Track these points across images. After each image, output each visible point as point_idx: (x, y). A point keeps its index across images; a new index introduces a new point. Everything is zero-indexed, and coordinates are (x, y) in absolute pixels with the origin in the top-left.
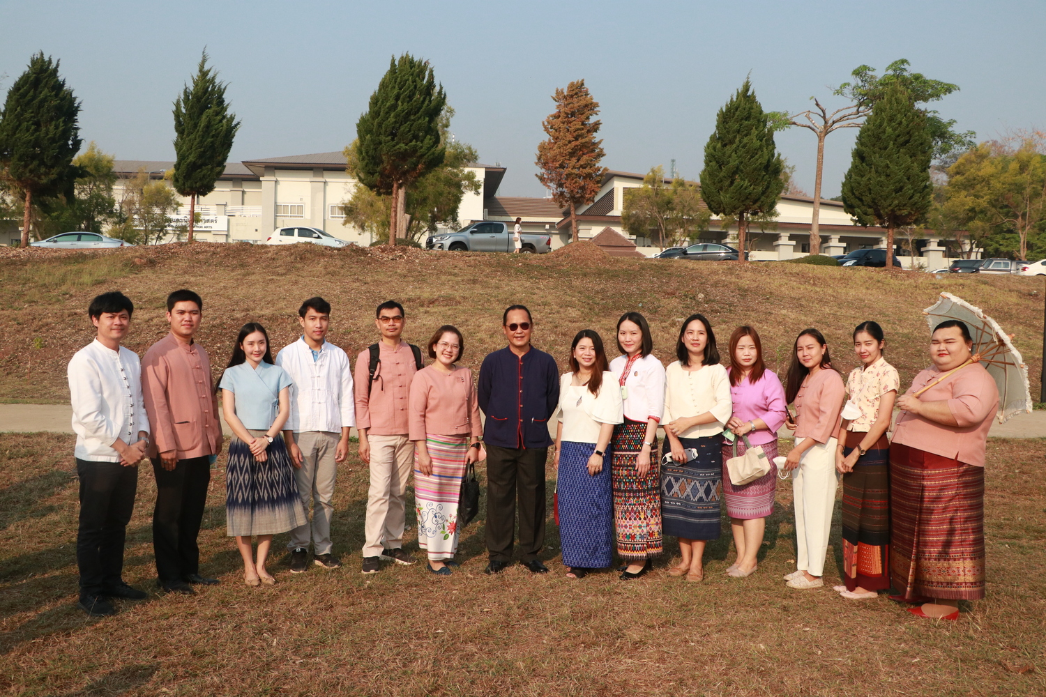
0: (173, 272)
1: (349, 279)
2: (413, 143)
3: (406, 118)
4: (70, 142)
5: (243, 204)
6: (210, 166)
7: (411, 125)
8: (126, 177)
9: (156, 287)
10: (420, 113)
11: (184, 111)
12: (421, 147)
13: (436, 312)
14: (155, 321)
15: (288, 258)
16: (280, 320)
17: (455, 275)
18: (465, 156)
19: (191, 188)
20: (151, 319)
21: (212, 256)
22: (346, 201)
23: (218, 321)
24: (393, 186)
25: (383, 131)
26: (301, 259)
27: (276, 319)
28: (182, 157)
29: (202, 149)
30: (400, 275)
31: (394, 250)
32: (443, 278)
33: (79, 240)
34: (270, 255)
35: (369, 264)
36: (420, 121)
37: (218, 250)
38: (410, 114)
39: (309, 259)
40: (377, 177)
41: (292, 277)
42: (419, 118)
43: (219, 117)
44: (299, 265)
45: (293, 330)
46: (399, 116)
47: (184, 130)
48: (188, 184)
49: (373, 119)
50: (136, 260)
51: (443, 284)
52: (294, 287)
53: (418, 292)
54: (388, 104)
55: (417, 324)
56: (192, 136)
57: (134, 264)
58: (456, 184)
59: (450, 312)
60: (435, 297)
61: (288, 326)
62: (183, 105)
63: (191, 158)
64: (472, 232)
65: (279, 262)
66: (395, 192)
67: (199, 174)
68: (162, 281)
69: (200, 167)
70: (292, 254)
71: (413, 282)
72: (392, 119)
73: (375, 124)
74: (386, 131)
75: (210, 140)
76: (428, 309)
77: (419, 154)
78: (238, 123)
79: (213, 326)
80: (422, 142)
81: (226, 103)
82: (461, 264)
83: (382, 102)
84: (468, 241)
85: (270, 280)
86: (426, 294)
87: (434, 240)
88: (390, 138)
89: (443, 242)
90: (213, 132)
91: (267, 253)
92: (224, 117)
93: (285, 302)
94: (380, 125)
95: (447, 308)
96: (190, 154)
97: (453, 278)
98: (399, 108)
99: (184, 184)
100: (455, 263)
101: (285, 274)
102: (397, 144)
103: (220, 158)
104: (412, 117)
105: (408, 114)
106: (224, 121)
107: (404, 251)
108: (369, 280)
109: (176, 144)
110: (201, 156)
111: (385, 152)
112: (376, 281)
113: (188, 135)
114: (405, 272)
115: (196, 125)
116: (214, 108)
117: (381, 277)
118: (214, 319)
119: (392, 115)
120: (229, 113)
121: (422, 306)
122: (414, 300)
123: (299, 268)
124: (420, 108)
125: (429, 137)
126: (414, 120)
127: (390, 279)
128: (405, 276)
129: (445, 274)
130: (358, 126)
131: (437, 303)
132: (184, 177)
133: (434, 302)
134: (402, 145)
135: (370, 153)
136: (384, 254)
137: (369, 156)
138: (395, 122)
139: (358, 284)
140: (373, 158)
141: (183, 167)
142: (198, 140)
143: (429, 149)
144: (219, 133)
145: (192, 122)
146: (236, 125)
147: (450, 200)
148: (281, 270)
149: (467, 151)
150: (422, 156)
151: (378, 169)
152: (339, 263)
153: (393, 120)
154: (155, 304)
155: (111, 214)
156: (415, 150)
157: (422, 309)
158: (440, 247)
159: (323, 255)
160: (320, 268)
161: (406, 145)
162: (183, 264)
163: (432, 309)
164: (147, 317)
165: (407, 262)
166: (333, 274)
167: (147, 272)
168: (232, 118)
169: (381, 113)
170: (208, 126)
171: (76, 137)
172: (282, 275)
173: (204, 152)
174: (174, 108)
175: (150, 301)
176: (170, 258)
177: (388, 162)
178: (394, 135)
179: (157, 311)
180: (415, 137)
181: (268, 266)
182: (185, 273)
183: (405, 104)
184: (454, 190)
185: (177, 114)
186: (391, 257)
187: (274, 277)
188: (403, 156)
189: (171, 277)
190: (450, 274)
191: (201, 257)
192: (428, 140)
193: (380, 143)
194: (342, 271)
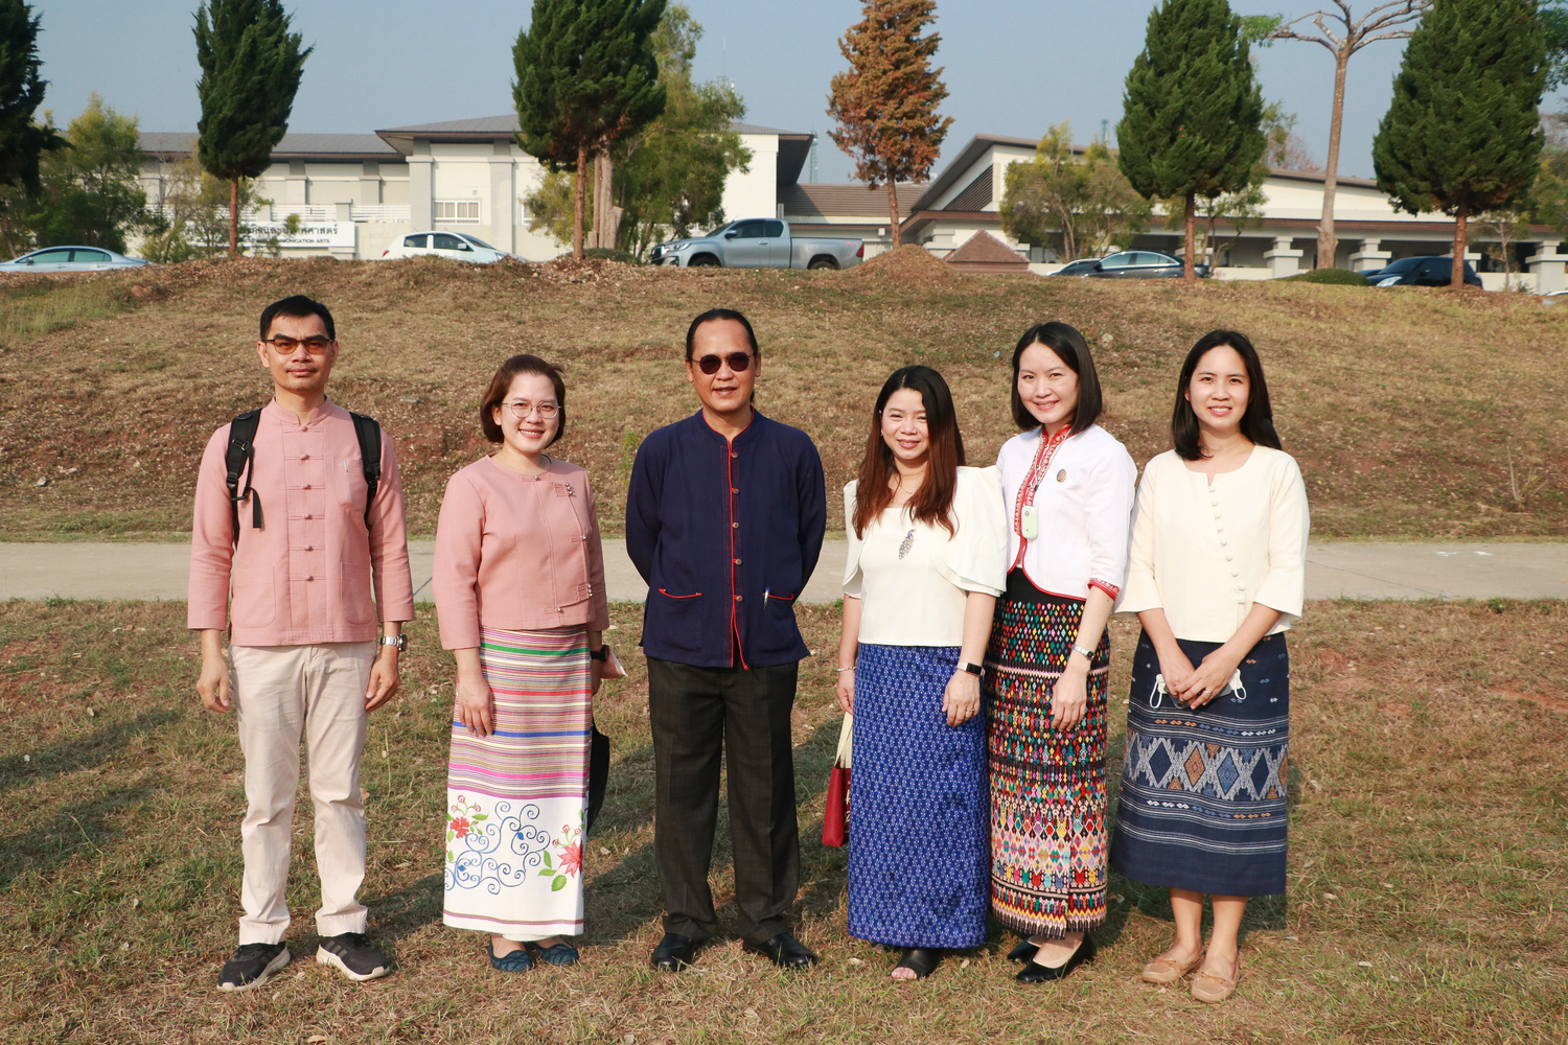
0: (193, 308)
1: (494, 315)
2: (609, 78)
3: (596, 33)
4: (25, 87)
5: (381, 201)
6: (259, 125)
7: (605, 48)
9: (157, 334)
10: (620, 25)
11: (212, 29)
12: (624, 85)
13: (632, 371)
14: (141, 392)
15: (395, 282)
16: (356, 388)
17: (679, 307)
18: (724, 107)
19: (229, 164)
20: (134, 389)
21: (266, 279)
23: (247, 391)
24: (577, 156)
25: (555, 59)
26: (416, 283)
27: (351, 384)
28: (210, 109)
29: (243, 95)
30: (583, 309)
31: (579, 266)
32: (656, 311)
33: (71, 259)
34: (363, 277)
35: (533, 290)
36: (620, 40)
37: (279, 270)
38: (603, 29)
39: (429, 283)
40: (548, 140)
41: (394, 314)
42: (619, 34)
43: (273, 39)
44: (411, 294)
45: (377, 404)
46: (582, 30)
47: (214, 62)
48: (223, 156)
49: (540, 39)
50: (135, 289)
51: (655, 323)
52: (394, 331)
53: (608, 337)
54: (564, 10)
55: (592, 393)
56: (226, 73)
57: (130, 297)
58: (713, 157)
59: (657, 370)
60: (636, 345)
61: (371, 398)
62: (209, 18)
63: (226, 112)
64: (728, 237)
65: (380, 289)
66: (580, 165)
67: (240, 138)
68: (170, 323)
69: (242, 126)
70: (401, 276)
71: (604, 319)
72: (570, 37)
73: (543, 46)
74: (560, 58)
75: (256, 78)
76: (620, 366)
77: (619, 98)
78: (310, 50)
79: (239, 399)
80: (625, 76)
81: (286, 13)
82: (693, 289)
83: (555, 7)
84: (722, 251)
85: (354, 320)
86: (623, 338)
87: (664, 251)
88: (567, 69)
89: (678, 254)
90: (262, 65)
91: (358, 274)
92: (280, 39)
93: (373, 357)
94: (550, 47)
95: (653, 363)
96: (224, 104)
97: (673, 311)
98: (583, 17)
99: (216, 157)
100: (684, 287)
101: (385, 309)
102: (582, 79)
103: (276, 111)
104: (606, 33)
105: (600, 27)
106: (282, 47)
107: (597, 267)
108: (526, 317)
109: (201, 88)
110: (243, 106)
111: (559, 94)
112: (539, 319)
113: (221, 71)
114: (593, 302)
115: (232, 54)
116: (262, 21)
117: (549, 312)
118: (242, 387)
119: (571, 29)
120: (291, 31)
121: (613, 360)
122: (598, 351)
123: (410, 299)
124: (621, 16)
125: (636, 67)
126: (610, 38)
127: (564, 315)
128: (591, 310)
129: (661, 305)
130: (515, 50)
131: (638, 355)
132: (216, 144)
133: (632, 354)
134: (589, 82)
135: (534, 97)
136: (561, 274)
137: (532, 103)
138: (576, 42)
139: (506, 324)
140: (540, 106)
141: (212, 127)
142: (235, 79)
143: (637, 88)
144: (273, 66)
145: (226, 48)
146: (306, 54)
147: (704, 185)
148: (379, 303)
149: (727, 100)
150: (626, 100)
151: (550, 125)
152: (479, 289)
153: (573, 38)
154: (148, 364)
156: (611, 91)
157: (609, 366)
158: (673, 262)
159: (454, 276)
160: (445, 298)
161: (597, 81)
162: (213, 294)
163: (629, 366)
164: (126, 385)
165: (600, 286)
166: (467, 308)
167: (151, 311)
168: (297, 40)
169: (553, 27)
170: (252, 56)
171: (35, 77)
172: (378, 311)
173: (247, 100)
174: (195, 24)
175: (142, 358)
176: (195, 285)
177: (566, 111)
178: (574, 64)
179: (148, 375)
180: (614, 68)
181: (359, 296)
182: (214, 309)
183: (594, 9)
184: (710, 168)
185: (201, 35)
186: (572, 278)
187: (364, 315)
188: (592, 102)
189: (188, 317)
190: (671, 305)
191: (247, 282)
192: (636, 73)
193: (552, 80)
194: (484, 303)
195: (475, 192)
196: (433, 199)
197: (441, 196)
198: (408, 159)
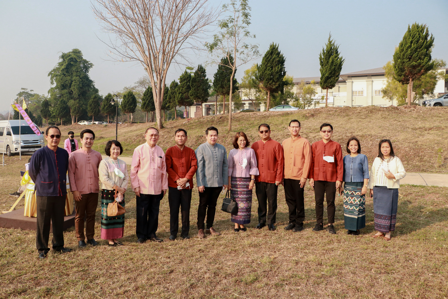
0: (321, 118)
1: (392, 120)
2: (419, 61)
3: (416, 51)
4: (282, 73)
5: (339, 91)
6: (334, 77)
7: (418, 54)
8: (298, 84)
9: (315, 124)
10: (422, 48)
11: (323, 57)
12: (423, 63)
13: (433, 133)
14: (317, 137)
15: (366, 112)
16: (365, 137)
17: (440, 117)
18: (439, 65)
19: (327, 86)
20: (316, 137)
21: (335, 112)
22: (384, 88)
23: (341, 137)
24: (409, 80)
25: (405, 57)
26: (371, 112)
27: (364, 136)
28: (323, 75)
29: (331, 71)
30: (414, 118)
31: (410, 107)
32: (435, 118)
33: (283, 108)
34: (358, 111)
35: (400, 113)
36: (422, 51)
37: (337, 110)
38: (418, 49)
39: (374, 112)
40: (403, 77)
41: (368, 119)
42: (422, 50)
43: (337, 58)
44: (370, 115)
45: (371, 141)
46: (412, 50)
47: (323, 64)
48: (326, 85)
49: (401, 53)
50: (307, 114)
51: (435, 121)
52: (369, 124)
53: (424, 125)
54: (407, 46)
55: (425, 138)
56: (327, 67)
57: (306, 116)
58: (434, 77)
59: (440, 133)
60: (432, 127)
61: (369, 139)
62: (322, 55)
63: (327, 75)
64: (445, 98)
65: (362, 114)
66: (410, 82)
67: (329, 80)
68: (317, 122)
69: (330, 78)
70: (367, 110)
71: (421, 120)
72: (409, 52)
73: (402, 55)
74: (406, 57)
75: (333, 67)
76: (429, 132)
77: (422, 65)
78: (344, 60)
79: (339, 139)
80: (423, 60)
81: (339, 53)
82: (442, 112)
83: (405, 45)
84: (443, 102)
85: (359, 121)
86: (427, 125)
87: (426, 102)
88: (408, 60)
89: (430, 103)
90: (335, 64)
91: (357, 110)
92: (338, 58)
93: (367, 130)
94: (404, 55)
95: (438, 131)
96: (326, 73)
97: (439, 118)
98: (412, 47)
99: (324, 85)
100: (439, 112)
101: (365, 118)
102: (412, 62)
103: (337, 74)
104: (418, 50)
105: (417, 49)
106: (338, 59)
107: (415, 107)
108: (401, 120)
109: (321, 70)
110: (330, 74)
111: (406, 66)
112: (403, 120)
113: (325, 66)
114: (416, 116)
115: (328, 62)
116: (335, 55)
117: (406, 119)
118: (339, 136)
119: (409, 50)
120: (340, 56)
121: (426, 131)
122: (422, 128)
123: (370, 116)
124: (422, 45)
125: (426, 58)
126: (419, 51)
127: (410, 120)
128: (416, 118)
129: (435, 116)
130: (394, 56)
131: (433, 129)
132: (324, 82)
133: (431, 129)
134: (415, 63)
135: (400, 67)
136: (406, 109)
137: (399, 68)
138: (411, 53)
139: (396, 122)
140: (401, 69)
141: (324, 79)
142: (329, 68)
143: (426, 63)
144: (337, 64)
145: (327, 61)
146: (343, 61)
148: (363, 117)
149: (441, 62)
150: (423, 66)
151: (403, 74)
152: (387, 113)
153: (410, 52)
154: (316, 131)
155: (293, 98)
156: (420, 64)
157: (426, 132)
158: (429, 105)
159: (380, 110)
160: (379, 116)
161: (416, 62)
162: (324, 115)
163: (430, 132)
164: (314, 135)
165: (417, 112)
166: (385, 118)
167: (311, 119)
168: (342, 58)
169: (404, 50)
170: (332, 62)
171: (284, 71)
172: (364, 119)
173: (331, 72)
174: (319, 57)
175: (314, 130)
176: (319, 113)
177: (408, 70)
178: (410, 59)
179: (317, 133)
180: (420, 58)
181: (358, 115)
182: (326, 119)
183: (415, 45)
184: (433, 80)
185: (321, 59)
186: (409, 110)
187: (360, 120)
188: (414, 67)
189: (321, 120)
190: (438, 117)
191: (331, 112)
192: (426, 59)
193: (404, 62)
194: (389, 117)
195: (362, 88)
196: (352, 90)
197: (354, 90)
198: (346, 81)
